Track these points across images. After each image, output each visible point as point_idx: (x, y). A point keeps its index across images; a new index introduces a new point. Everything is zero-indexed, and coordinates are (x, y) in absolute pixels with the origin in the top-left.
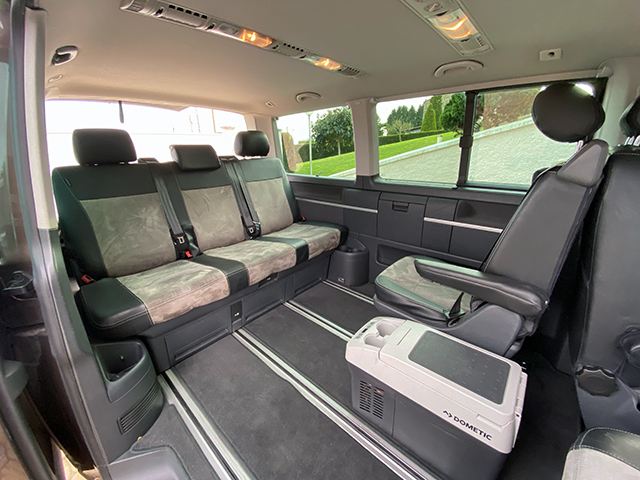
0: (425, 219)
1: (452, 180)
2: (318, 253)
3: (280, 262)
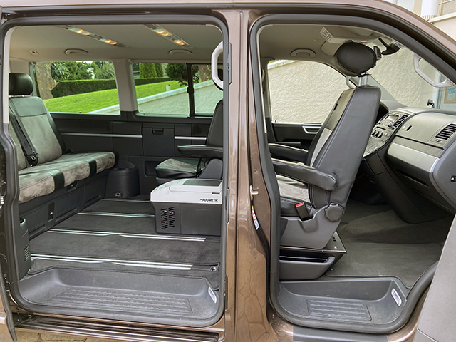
0: (176, 137)
2: (102, 169)
3: (81, 171)
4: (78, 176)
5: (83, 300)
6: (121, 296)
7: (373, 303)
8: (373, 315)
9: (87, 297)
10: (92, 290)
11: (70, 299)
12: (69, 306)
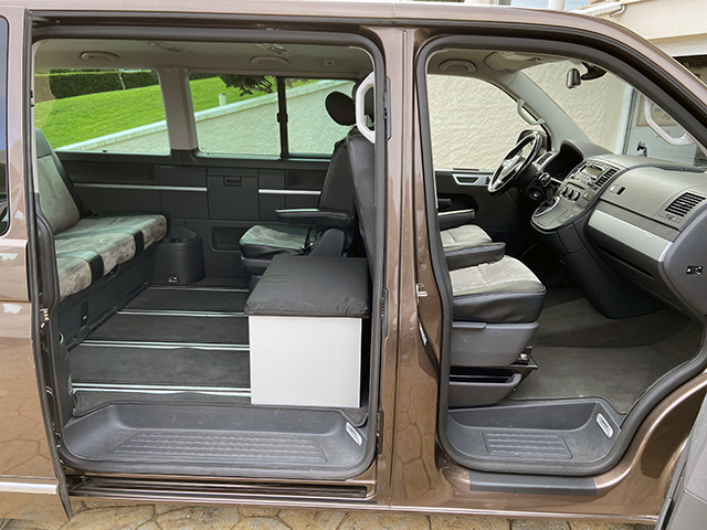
0: (260, 191)
1: (274, 152)
2: (150, 243)
3: (123, 249)
4: (121, 258)
5: (164, 450)
6: (219, 441)
7: (572, 433)
8: (574, 450)
9: (167, 444)
10: (172, 434)
11: (142, 449)
12: (144, 459)
